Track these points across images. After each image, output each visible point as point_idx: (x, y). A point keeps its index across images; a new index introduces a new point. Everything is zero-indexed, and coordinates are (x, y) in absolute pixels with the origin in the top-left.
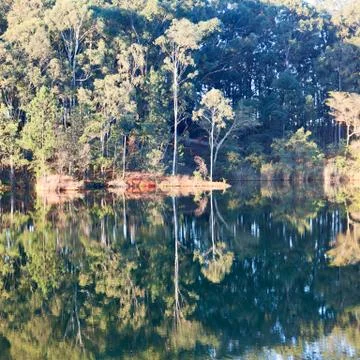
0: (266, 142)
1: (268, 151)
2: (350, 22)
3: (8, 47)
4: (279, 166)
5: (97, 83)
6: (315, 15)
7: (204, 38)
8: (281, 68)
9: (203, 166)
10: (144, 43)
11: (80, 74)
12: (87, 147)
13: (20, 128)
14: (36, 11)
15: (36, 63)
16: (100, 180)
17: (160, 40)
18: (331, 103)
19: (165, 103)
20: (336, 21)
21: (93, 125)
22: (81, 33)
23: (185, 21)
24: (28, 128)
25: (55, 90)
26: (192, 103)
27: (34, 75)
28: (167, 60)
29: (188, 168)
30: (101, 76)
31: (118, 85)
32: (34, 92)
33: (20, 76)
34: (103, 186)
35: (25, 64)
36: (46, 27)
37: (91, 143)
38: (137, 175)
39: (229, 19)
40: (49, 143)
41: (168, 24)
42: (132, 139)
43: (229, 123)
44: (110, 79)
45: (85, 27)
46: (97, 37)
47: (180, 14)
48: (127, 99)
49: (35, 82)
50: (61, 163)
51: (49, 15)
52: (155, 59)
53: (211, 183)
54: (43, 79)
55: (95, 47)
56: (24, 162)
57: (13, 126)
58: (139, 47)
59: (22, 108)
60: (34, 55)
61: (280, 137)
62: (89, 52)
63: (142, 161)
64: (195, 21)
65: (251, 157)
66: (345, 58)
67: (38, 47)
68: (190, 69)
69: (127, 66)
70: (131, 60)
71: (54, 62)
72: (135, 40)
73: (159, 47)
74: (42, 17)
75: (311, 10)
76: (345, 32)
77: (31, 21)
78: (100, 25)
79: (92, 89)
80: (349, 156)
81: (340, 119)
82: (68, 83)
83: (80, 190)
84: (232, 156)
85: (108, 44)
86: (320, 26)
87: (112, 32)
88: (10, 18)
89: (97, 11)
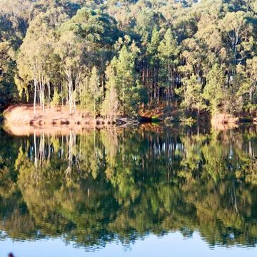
3: (197, 42)
5: (248, 61)
11: (238, 56)
12: (241, 97)
13: (203, 87)
14: (214, 21)
15: (213, 50)
16: (249, 117)
21: (245, 85)
22: (239, 33)
24: (207, 87)
25: (223, 65)
27: (211, 57)
30: (251, 57)
32: (211, 67)
33: (204, 58)
34: (251, 121)
35: (207, 52)
36: (219, 30)
37: (244, 95)
40: (219, 96)
44: (256, 59)
45: (242, 29)
46: (249, 35)
49: (212, 61)
50: (225, 107)
51: (221, 23)
54: (217, 59)
55: (248, 41)
56: (205, 106)
57: (199, 86)
59: (204, 76)
60: (211, 46)
62: (243, 43)
67: (214, 41)
71: (223, 50)
74: (217, 24)
77: (211, 26)
78: (251, 27)
79: (245, 64)
82: (231, 62)
83: (236, 123)
88: (199, 25)
89: (249, 20)
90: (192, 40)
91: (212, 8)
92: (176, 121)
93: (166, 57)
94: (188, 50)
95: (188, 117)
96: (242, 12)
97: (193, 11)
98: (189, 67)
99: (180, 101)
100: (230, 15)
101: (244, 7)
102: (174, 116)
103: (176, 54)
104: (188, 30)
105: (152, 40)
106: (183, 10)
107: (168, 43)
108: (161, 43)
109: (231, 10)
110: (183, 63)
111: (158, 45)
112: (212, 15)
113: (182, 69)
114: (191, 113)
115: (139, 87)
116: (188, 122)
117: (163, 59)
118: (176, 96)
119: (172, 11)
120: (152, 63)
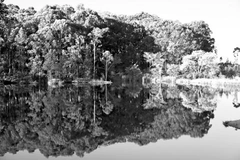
0: (124, 68)
1: (124, 71)
2: (151, 29)
3: (39, 36)
4: (128, 76)
5: (69, 48)
6: (139, 27)
7: (104, 34)
8: (128, 44)
9: (104, 76)
10: (84, 35)
11: (63, 45)
12: (65, 69)
13: (43, 63)
14: (48, 24)
15: (48, 41)
16: (69, 80)
17: (90, 34)
18: (145, 56)
19: (91, 55)
20: (146, 29)
21: (67, 62)
22: (63, 32)
23: (98, 28)
24: (45, 63)
25: (54, 50)
26: (99, 55)
27: (47, 45)
28: (92, 41)
29: (98, 76)
30: (70, 46)
31: (75, 49)
32: (47, 51)
33: (43, 46)
34: (71, 83)
35: (44, 42)
36: (52, 29)
37: (67, 68)
38: (82, 79)
39: (111, 28)
40: (52, 68)
41: (92, 29)
42: (80, 67)
43: (112, 62)
44: (73, 47)
45: (65, 29)
46: (68, 33)
47: (96, 26)
48: (79, 53)
49: (48, 48)
50: (56, 75)
51: (52, 26)
52: (88, 41)
53: (106, 82)
54: (51, 47)
55: (67, 36)
56: (44, 74)
57: (40, 62)
58: (82, 37)
59: (43, 56)
60: (47, 38)
61: (128, 67)
62: (66, 38)
63: (84, 74)
64: (101, 28)
65: (118, 73)
66: (149, 41)
67: (48, 36)
68: (99, 44)
69: (78, 43)
70: (80, 41)
71: (54, 41)
72: (81, 34)
73: (89, 37)
74: (50, 26)
75: (138, 25)
76: (149, 33)
77: (46, 27)
78: (70, 29)
79: (67, 50)
80: (150, 73)
81: (148, 61)
82: (59, 48)
83: (63, 84)
84: (112, 73)
85: (72, 35)
86: (141, 31)
87: (73, 32)
88: (39, 26)
89: (69, 24)
90: (35, 35)
91: (47, 16)
92: (27, 83)
93: (20, 44)
94: (34, 41)
95: (34, 81)
96: (64, 20)
97: (35, 18)
98: (34, 51)
99: (29, 71)
100: (57, 21)
101: (65, 17)
102: (25, 80)
103: (26, 43)
104: (33, 29)
105: (11, 34)
106: (29, 17)
107: (21, 36)
108: (17, 36)
109: (58, 18)
110: (31, 48)
111: (15, 37)
112: (47, 21)
113: (30, 52)
114: (36, 78)
115: (3, 62)
116: (34, 83)
117: (18, 46)
118: (26, 68)
119: (22, 17)
120: (11, 48)
